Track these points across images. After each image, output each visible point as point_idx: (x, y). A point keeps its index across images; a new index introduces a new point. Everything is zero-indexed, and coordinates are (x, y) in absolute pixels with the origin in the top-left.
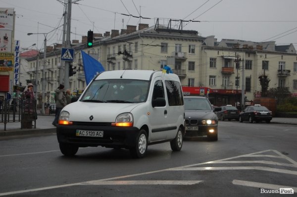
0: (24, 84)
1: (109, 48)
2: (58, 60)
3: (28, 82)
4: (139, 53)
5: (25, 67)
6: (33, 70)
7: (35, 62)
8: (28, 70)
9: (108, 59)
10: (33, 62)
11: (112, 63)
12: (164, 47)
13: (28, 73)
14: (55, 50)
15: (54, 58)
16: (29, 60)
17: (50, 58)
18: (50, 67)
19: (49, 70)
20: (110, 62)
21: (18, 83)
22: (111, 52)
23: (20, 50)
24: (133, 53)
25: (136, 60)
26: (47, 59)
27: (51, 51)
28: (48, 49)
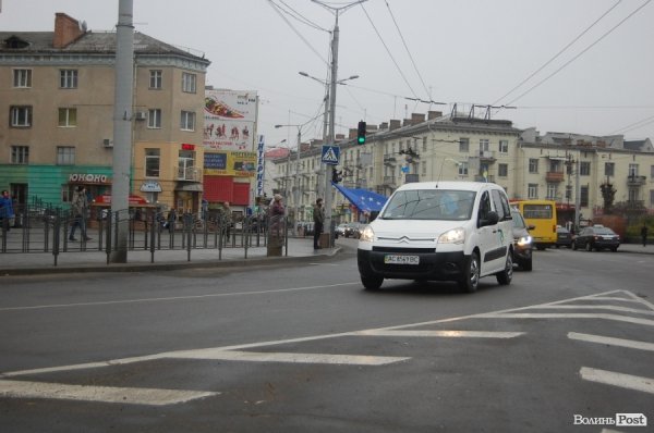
0: (270, 195)
1: (387, 145)
2: (316, 162)
3: (275, 191)
4: (429, 153)
5: (272, 171)
6: (282, 175)
7: (285, 164)
8: (275, 176)
9: (385, 160)
10: (281, 165)
11: (390, 165)
12: (464, 144)
13: (275, 180)
14: (312, 148)
15: (311, 159)
16: (276, 162)
17: (306, 160)
18: (306, 171)
19: (304, 176)
20: (387, 165)
21: (262, 194)
22: (390, 151)
23: (265, 149)
24: (420, 151)
25: (424, 162)
26: (301, 162)
27: (307, 150)
28: (303, 147)
